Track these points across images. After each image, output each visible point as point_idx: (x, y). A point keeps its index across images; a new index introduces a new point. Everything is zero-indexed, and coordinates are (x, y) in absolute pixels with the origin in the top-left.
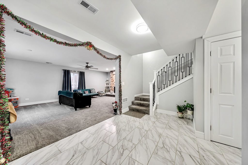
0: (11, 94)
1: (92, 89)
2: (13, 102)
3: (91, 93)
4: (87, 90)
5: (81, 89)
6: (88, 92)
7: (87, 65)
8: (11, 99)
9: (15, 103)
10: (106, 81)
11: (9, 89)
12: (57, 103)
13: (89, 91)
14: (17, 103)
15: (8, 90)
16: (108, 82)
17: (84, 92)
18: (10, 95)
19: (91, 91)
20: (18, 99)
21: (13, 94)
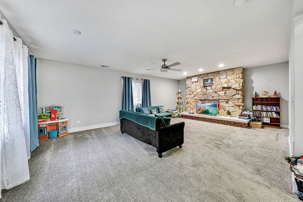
0: (59, 115)
1: (160, 106)
2: (60, 127)
3: (159, 112)
4: (154, 108)
5: (146, 106)
6: (156, 112)
7: (164, 64)
8: (58, 123)
9: (63, 128)
10: (177, 95)
11: (55, 107)
12: (117, 128)
13: (157, 109)
14: (66, 129)
15: (55, 109)
16: (180, 95)
17: (151, 110)
18: (57, 116)
19: (160, 110)
20: (66, 122)
21: (61, 115)
